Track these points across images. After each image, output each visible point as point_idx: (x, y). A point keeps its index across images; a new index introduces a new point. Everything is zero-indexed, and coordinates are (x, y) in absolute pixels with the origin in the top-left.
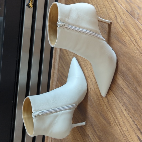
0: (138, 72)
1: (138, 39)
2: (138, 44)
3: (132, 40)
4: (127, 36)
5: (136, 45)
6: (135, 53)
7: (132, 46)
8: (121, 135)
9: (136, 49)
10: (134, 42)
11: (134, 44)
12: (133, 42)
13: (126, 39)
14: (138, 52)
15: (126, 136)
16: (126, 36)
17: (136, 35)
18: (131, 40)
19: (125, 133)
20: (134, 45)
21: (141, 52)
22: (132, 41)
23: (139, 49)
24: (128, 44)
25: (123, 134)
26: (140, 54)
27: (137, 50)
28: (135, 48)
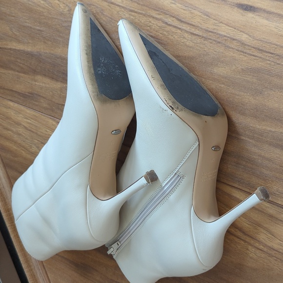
0: (222, 86)
1: (182, 11)
2: (188, 24)
3: (169, 23)
4: (151, 19)
5: (184, 27)
6: (191, 47)
7: (176, 37)
8: (263, 255)
9: (190, 36)
10: (176, 23)
11: (180, 29)
12: (173, 24)
13: (151, 28)
14: (199, 40)
15: (274, 250)
16: (150, 22)
17: (173, 5)
18: (166, 23)
19: (269, 245)
20: (179, 31)
21: (205, 36)
22: (169, 25)
23: (197, 32)
24: (163, 38)
25: (265, 249)
26: (206, 42)
27: (194, 37)
28: (186, 35)
